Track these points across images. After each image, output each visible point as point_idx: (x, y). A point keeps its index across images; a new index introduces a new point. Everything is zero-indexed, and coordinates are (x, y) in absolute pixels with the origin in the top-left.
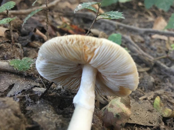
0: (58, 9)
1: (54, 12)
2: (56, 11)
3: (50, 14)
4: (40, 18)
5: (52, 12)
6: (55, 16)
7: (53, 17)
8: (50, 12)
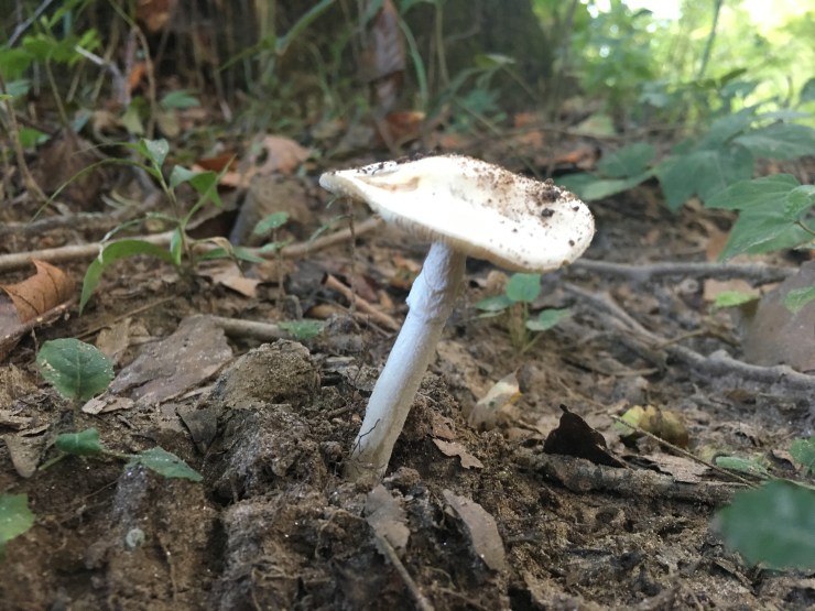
0: (387, 240)
1: (374, 248)
2: (382, 245)
3: (362, 253)
4: (335, 263)
5: (368, 247)
6: (377, 258)
7: (371, 259)
8: (364, 249)
